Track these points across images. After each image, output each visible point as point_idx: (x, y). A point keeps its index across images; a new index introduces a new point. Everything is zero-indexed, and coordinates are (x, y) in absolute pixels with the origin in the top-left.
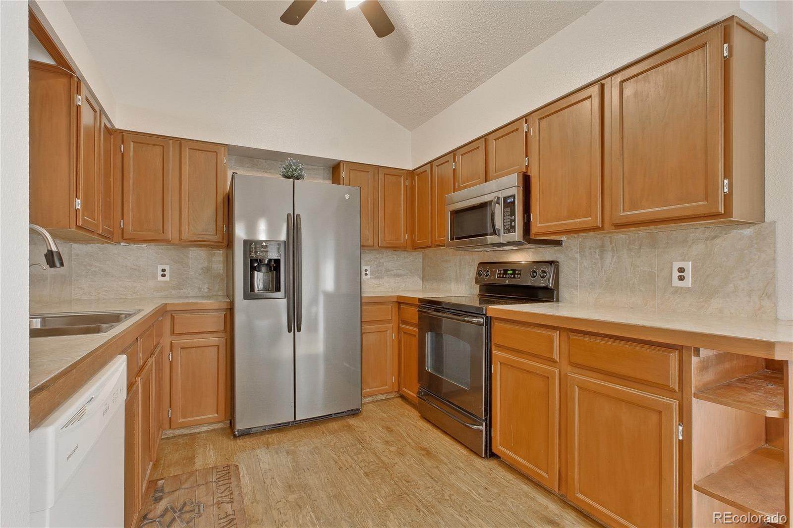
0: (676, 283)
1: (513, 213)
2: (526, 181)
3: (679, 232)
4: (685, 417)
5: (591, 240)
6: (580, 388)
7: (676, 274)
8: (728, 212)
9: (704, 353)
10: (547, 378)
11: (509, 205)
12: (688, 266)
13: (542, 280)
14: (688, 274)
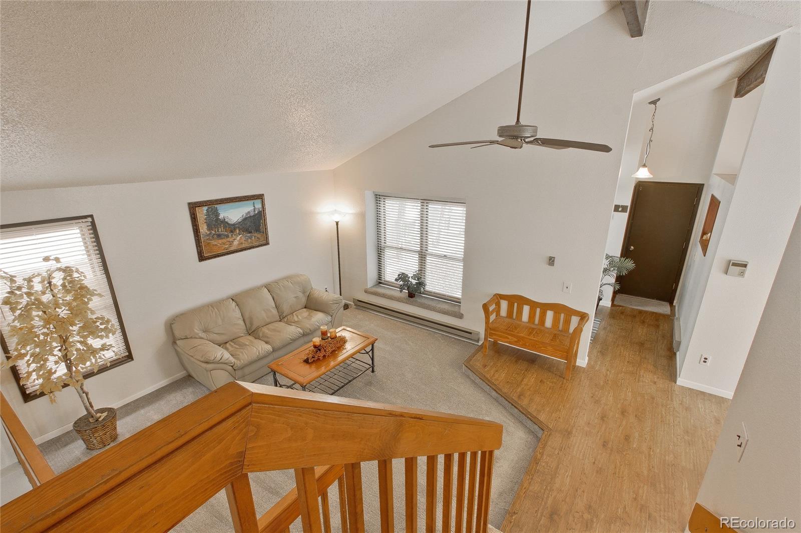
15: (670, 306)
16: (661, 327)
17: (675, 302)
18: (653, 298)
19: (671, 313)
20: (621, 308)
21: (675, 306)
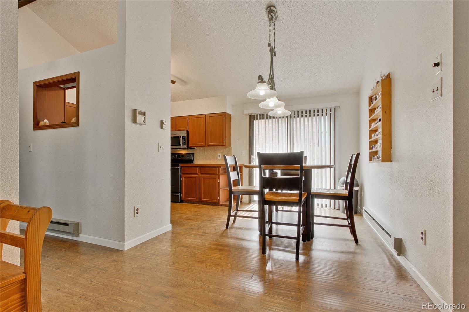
0: (218, 158)
1: (185, 141)
2: (188, 133)
3: (219, 147)
4: (219, 179)
5: (202, 148)
6: (203, 178)
7: (218, 156)
8: (225, 145)
9: (221, 167)
10: (196, 178)
11: (184, 138)
12: (220, 154)
13: (190, 158)
14: (220, 156)
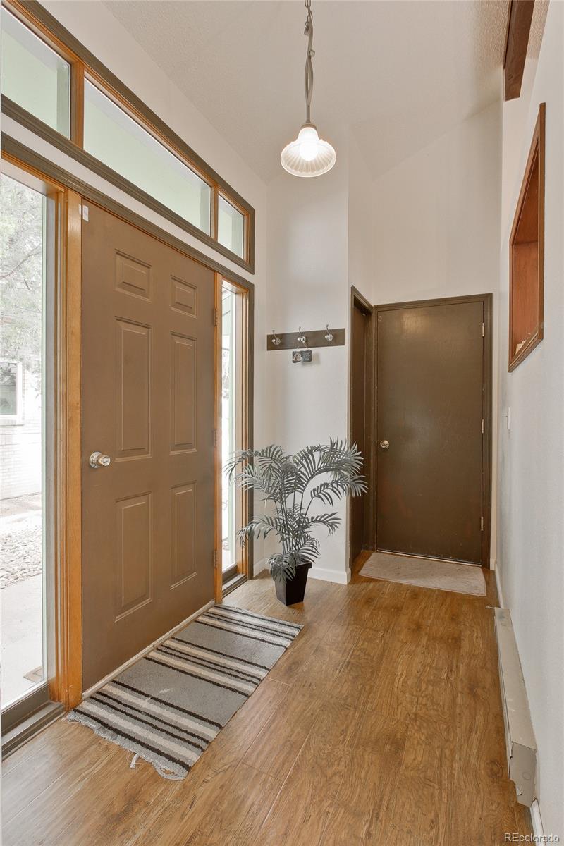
15: (484, 573)
16: (465, 646)
17: (492, 560)
18: (447, 556)
19: (487, 591)
20: (371, 585)
21: (494, 572)
